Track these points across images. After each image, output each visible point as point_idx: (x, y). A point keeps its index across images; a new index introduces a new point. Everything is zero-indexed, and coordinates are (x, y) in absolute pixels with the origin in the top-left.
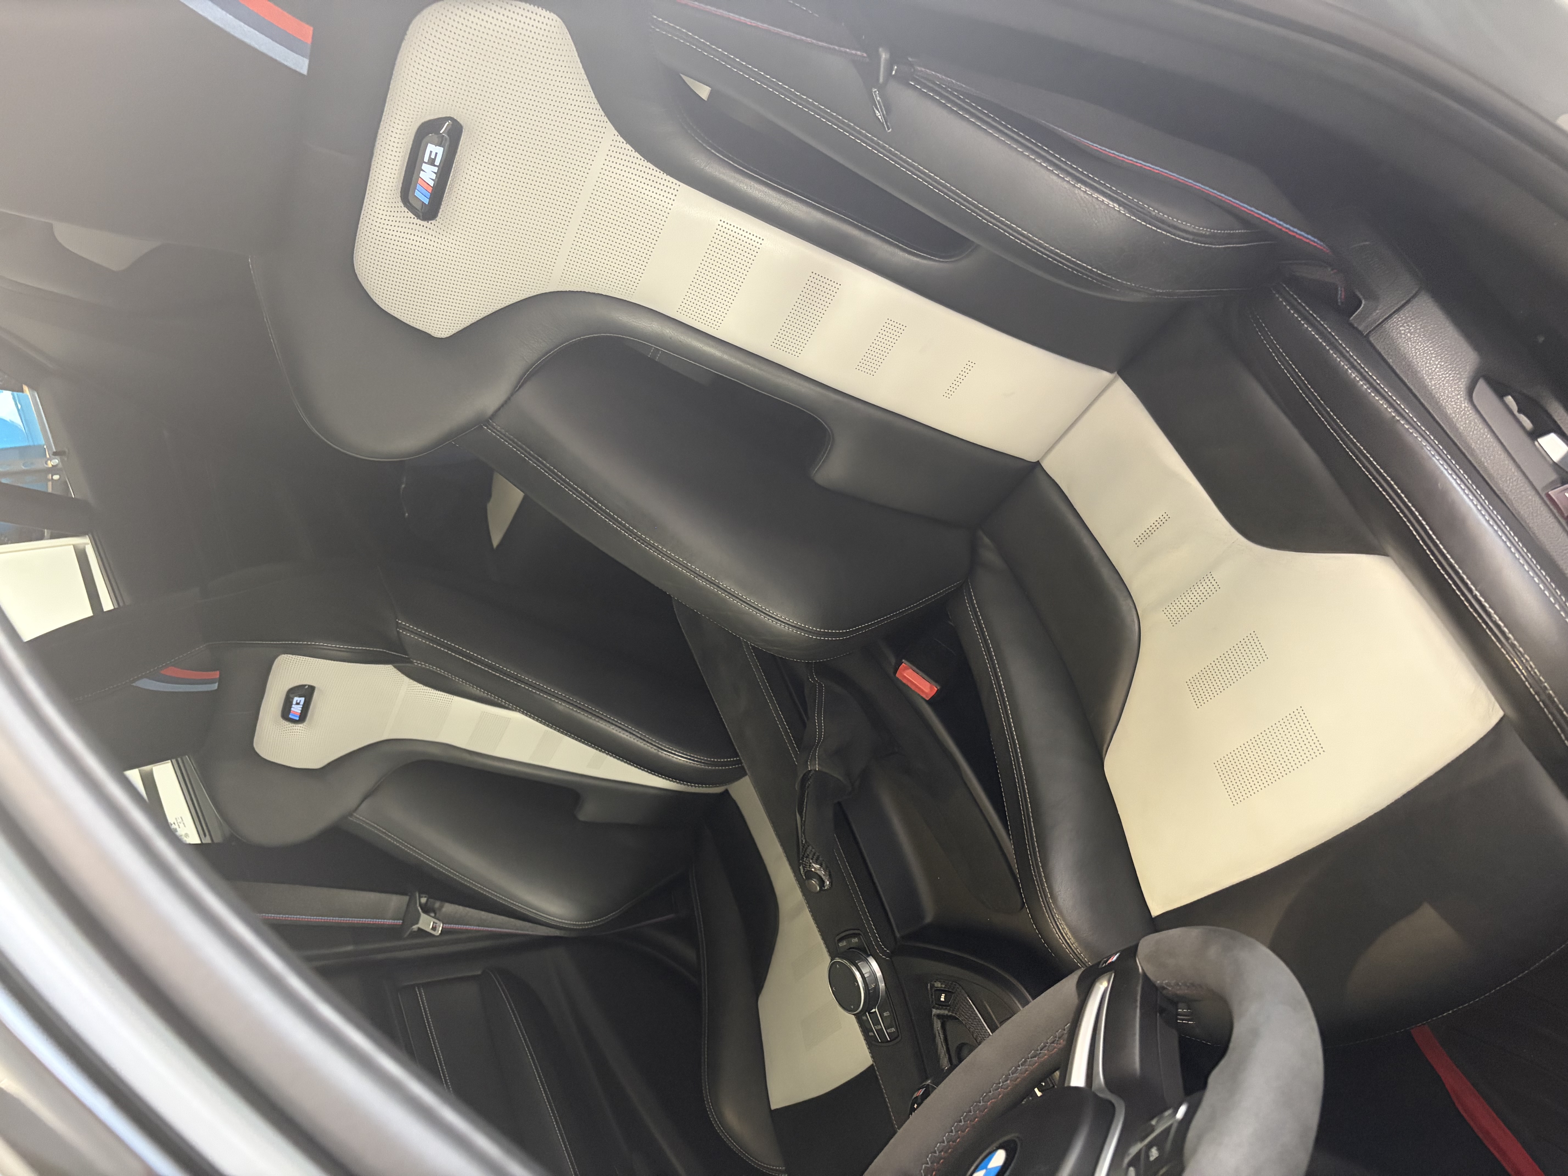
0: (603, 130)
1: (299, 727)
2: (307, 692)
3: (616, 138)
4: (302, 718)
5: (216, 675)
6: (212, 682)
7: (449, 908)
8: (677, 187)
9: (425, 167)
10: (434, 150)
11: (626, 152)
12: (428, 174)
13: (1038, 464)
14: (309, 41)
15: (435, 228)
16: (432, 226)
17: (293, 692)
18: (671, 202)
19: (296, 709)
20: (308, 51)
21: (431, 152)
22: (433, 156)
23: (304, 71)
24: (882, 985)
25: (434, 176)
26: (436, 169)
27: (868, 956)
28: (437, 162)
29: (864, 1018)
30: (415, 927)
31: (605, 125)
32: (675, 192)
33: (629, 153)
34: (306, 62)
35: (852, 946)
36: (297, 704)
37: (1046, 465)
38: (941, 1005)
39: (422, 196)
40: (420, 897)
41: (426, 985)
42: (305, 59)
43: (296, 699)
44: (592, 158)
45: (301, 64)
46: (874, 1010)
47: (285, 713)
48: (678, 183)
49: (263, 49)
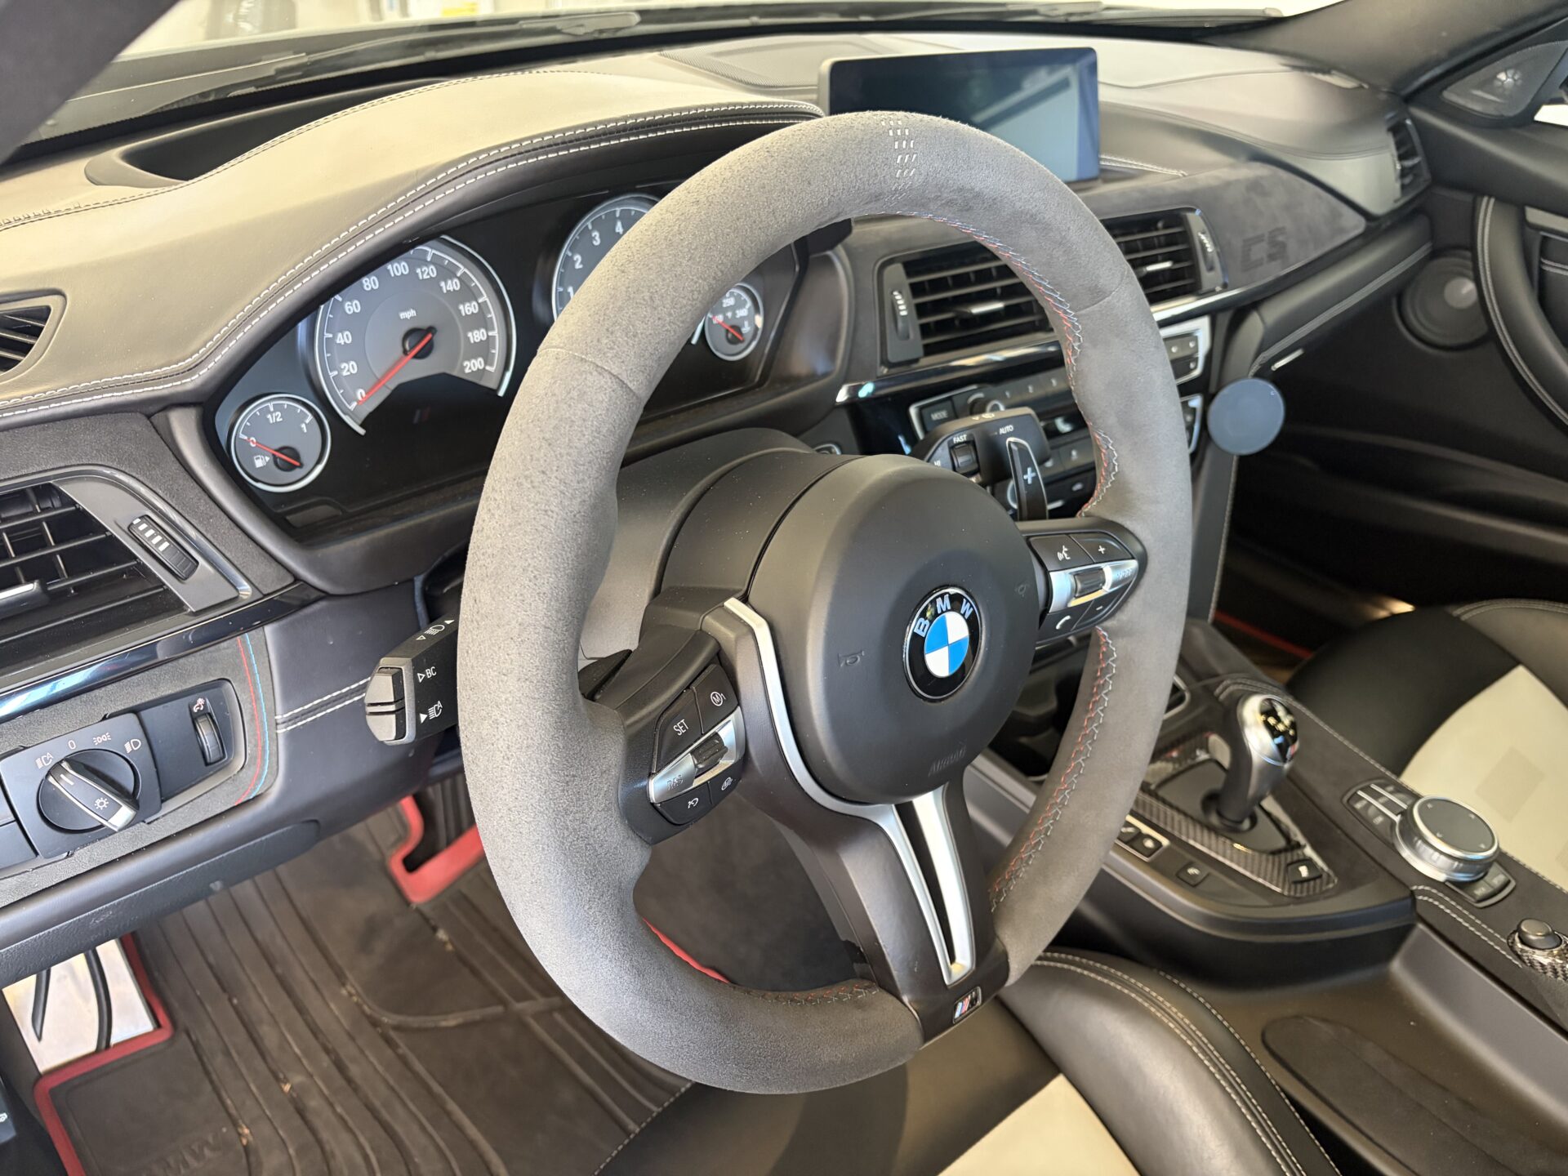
24: (1403, 851)
27: (1447, 880)
35: (1481, 882)
46: (1399, 815)
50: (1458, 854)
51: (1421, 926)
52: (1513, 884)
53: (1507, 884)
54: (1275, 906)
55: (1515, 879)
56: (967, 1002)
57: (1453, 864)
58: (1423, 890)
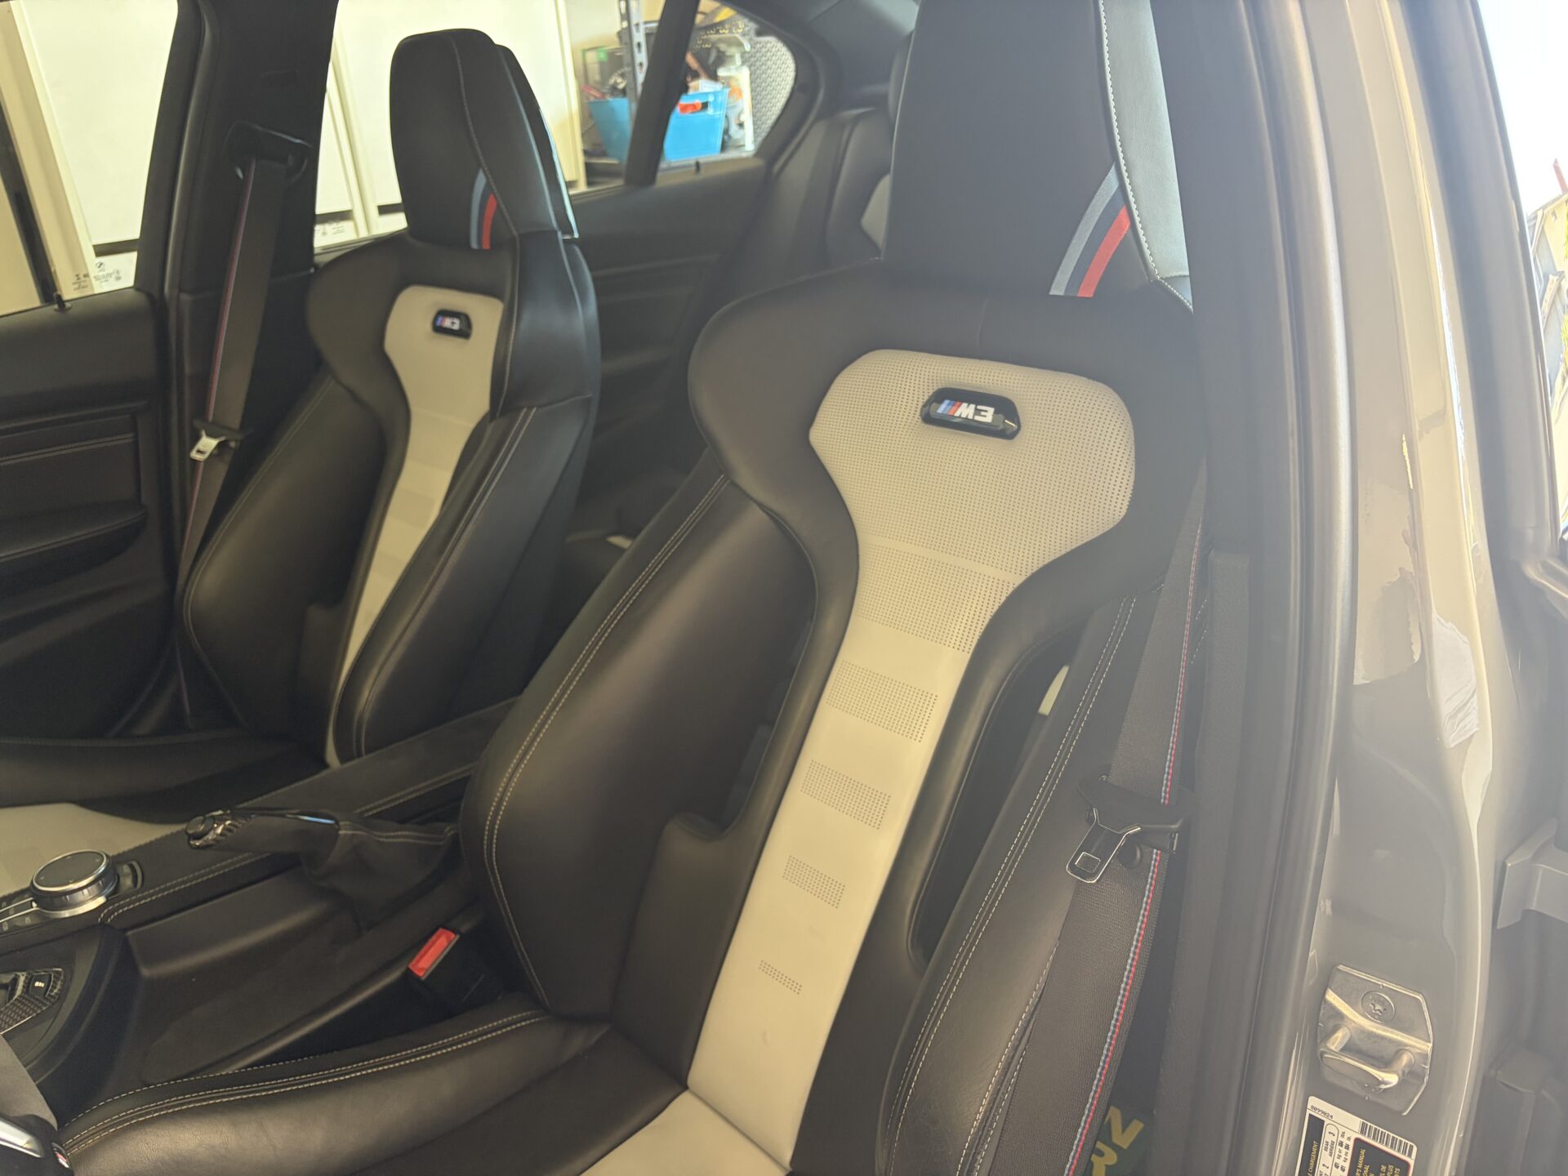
0: (1018, 572)
1: (428, 326)
2: (464, 333)
3: (1011, 586)
4: (439, 329)
5: (486, 246)
6: (480, 241)
7: (221, 471)
8: (966, 650)
9: (972, 406)
10: (988, 415)
11: (998, 597)
12: (966, 411)
13: (686, 1088)
14: (1079, 295)
15: (914, 422)
16: (916, 419)
17: (465, 319)
18: (952, 645)
19: (447, 323)
20: (1071, 295)
21: (986, 411)
22: (983, 413)
23: (1053, 292)
24: (66, 914)
25: (964, 416)
26: (970, 417)
27: (107, 897)
28: (977, 418)
29: (27, 896)
30: (203, 433)
31: (1023, 573)
32: (962, 648)
33: (997, 600)
34: (1061, 292)
35: (121, 879)
36: (454, 324)
37: (685, 1099)
38: (29, 984)
39: (943, 408)
40: (236, 441)
41: (136, 443)
42: (1063, 291)
43: (457, 321)
44: (990, 563)
45: (1058, 289)
46: (34, 904)
47: (444, 313)
48: (971, 651)
49: (1071, 250)
50: (91, 879)
51: (129, 933)
52: (135, 864)
53: (132, 867)
54: (56, 1017)
55: (133, 860)
56: (59, 1155)
57: (99, 884)
58: (105, 915)
